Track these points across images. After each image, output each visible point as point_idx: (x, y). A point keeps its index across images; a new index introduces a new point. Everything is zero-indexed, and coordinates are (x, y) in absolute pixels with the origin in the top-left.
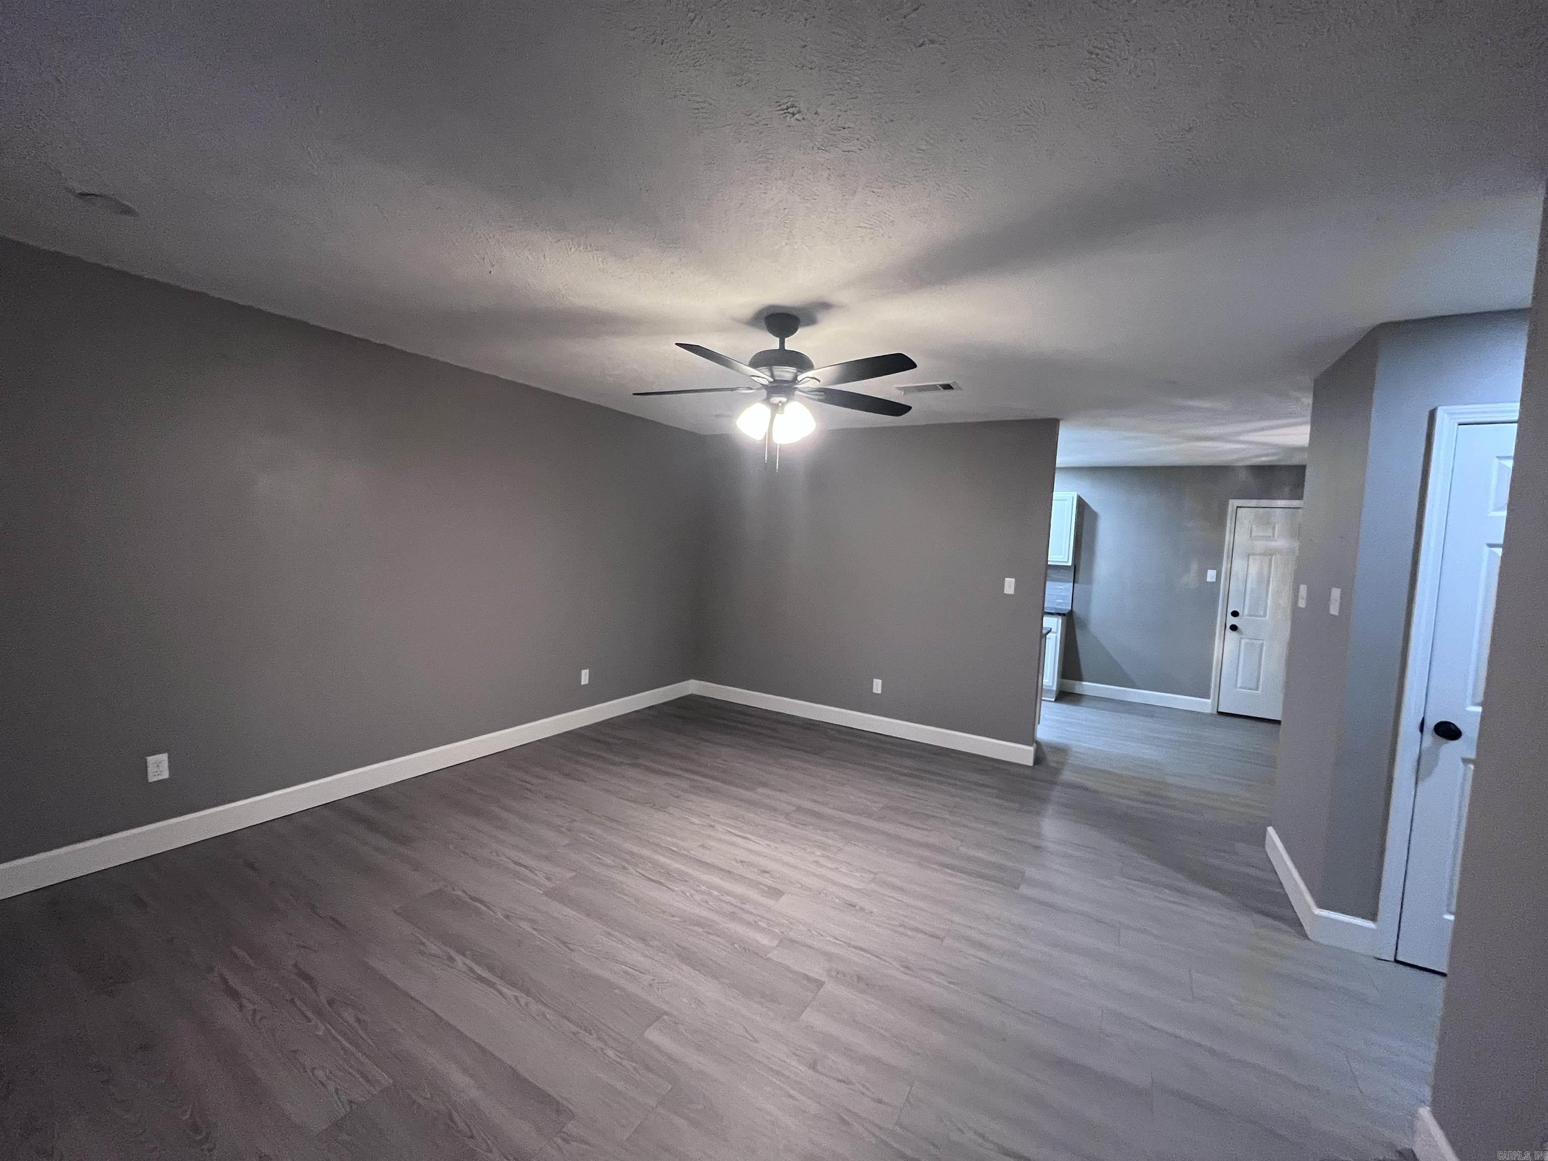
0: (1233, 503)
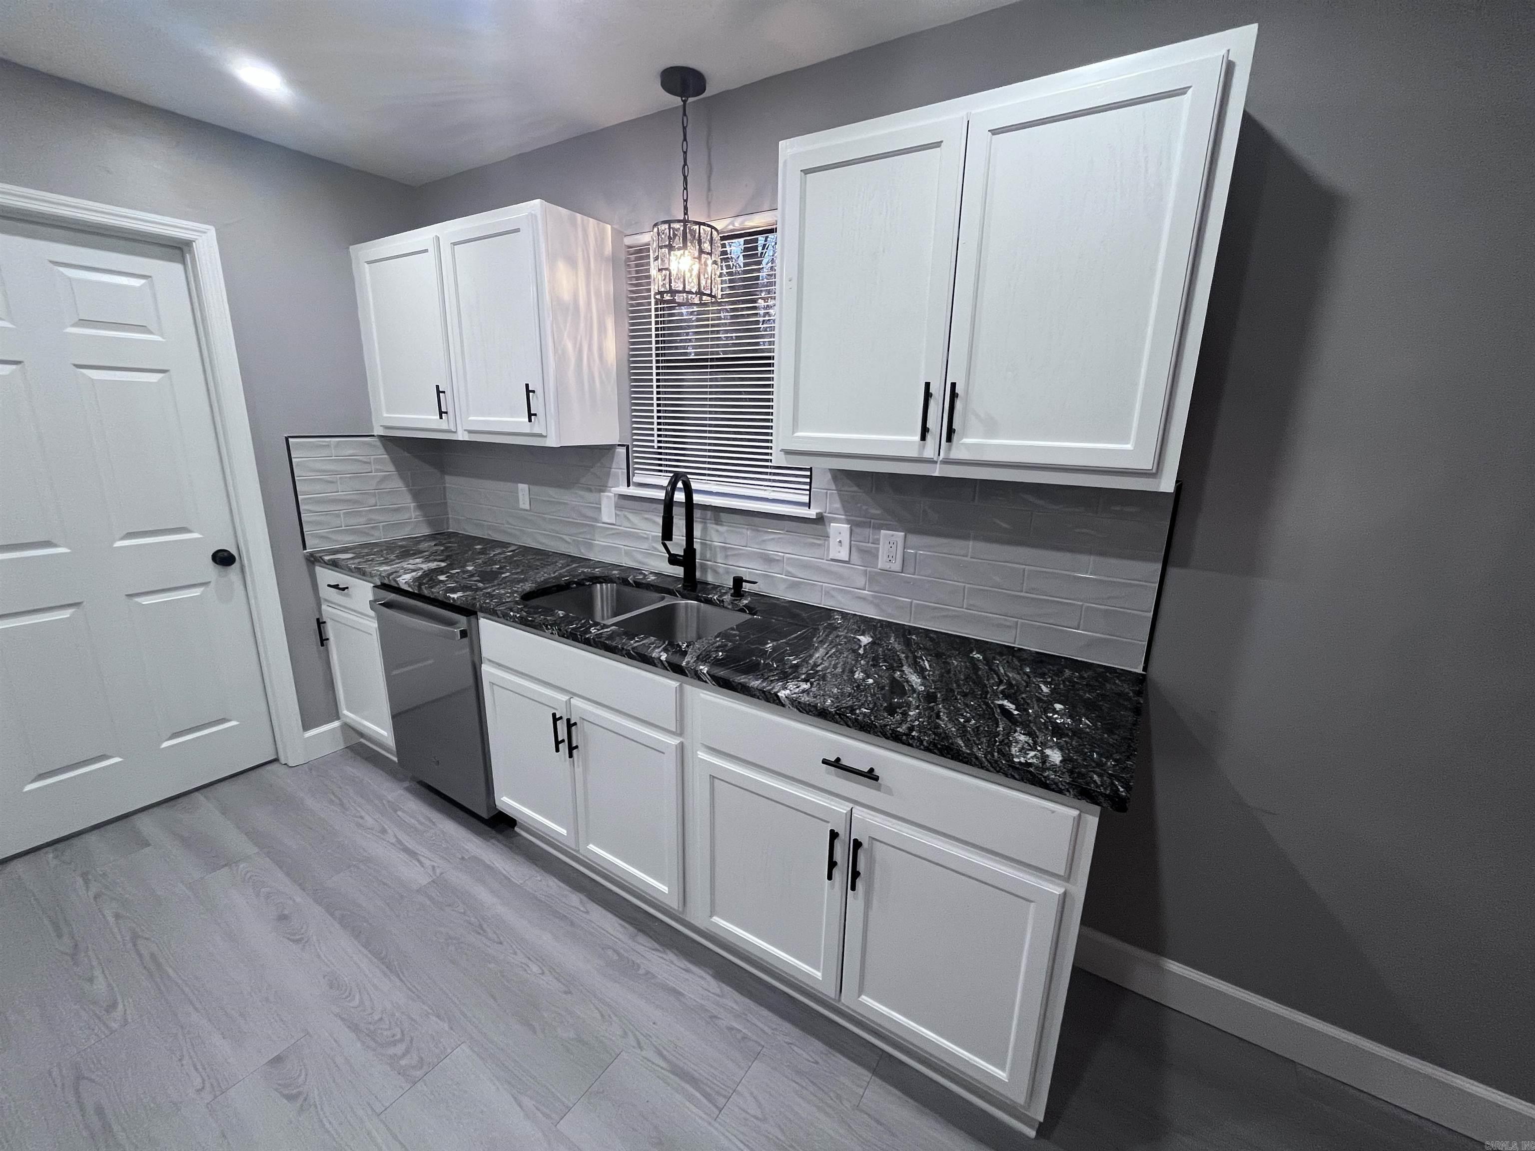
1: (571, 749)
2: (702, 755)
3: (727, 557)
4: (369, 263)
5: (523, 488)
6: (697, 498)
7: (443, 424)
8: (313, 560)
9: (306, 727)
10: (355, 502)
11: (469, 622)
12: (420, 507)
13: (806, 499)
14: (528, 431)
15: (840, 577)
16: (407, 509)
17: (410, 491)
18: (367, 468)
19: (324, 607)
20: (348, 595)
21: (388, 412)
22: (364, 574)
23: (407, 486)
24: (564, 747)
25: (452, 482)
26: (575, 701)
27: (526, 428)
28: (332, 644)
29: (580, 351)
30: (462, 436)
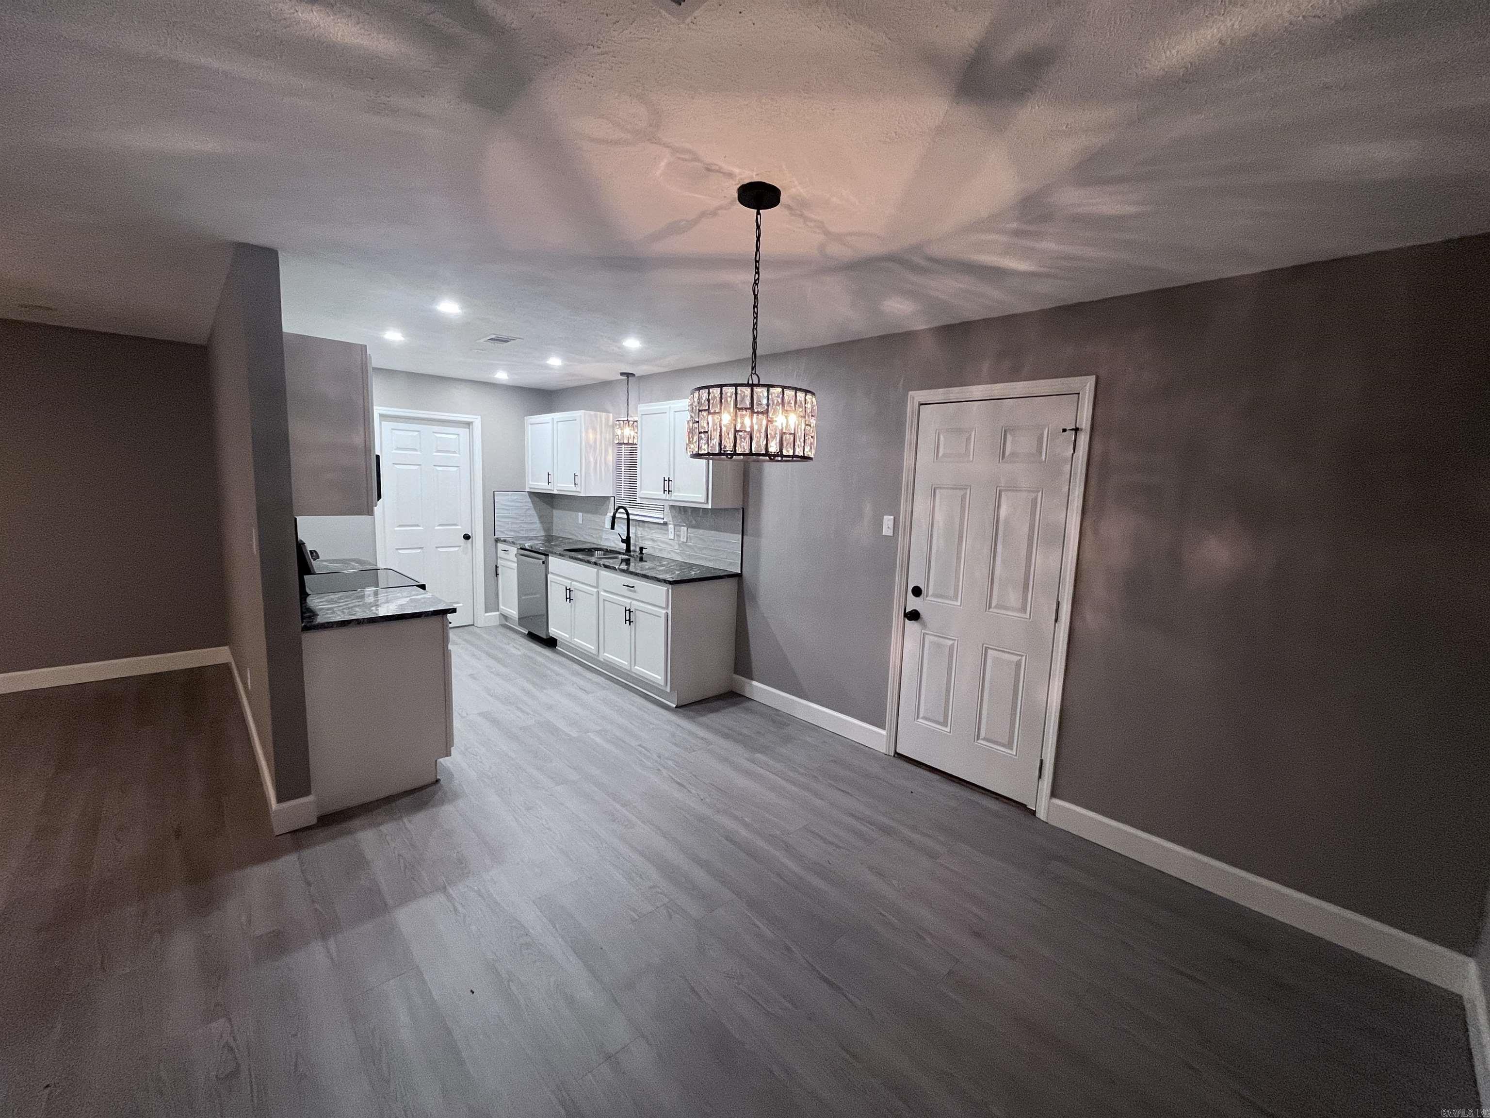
0: (917, 396)
1: (570, 600)
2: (602, 593)
3: (642, 540)
4: (531, 424)
5: (580, 514)
6: (631, 517)
7: (549, 487)
8: (497, 540)
9: (486, 612)
10: (516, 518)
11: (546, 558)
12: (541, 523)
13: (662, 517)
14: (574, 490)
15: (671, 545)
16: (536, 523)
17: (538, 515)
18: (522, 504)
19: (499, 561)
20: (508, 554)
21: (532, 481)
22: (514, 544)
23: (537, 513)
24: (568, 600)
25: (556, 513)
26: (574, 583)
27: (574, 489)
28: (500, 576)
29: (596, 461)
30: (555, 492)
